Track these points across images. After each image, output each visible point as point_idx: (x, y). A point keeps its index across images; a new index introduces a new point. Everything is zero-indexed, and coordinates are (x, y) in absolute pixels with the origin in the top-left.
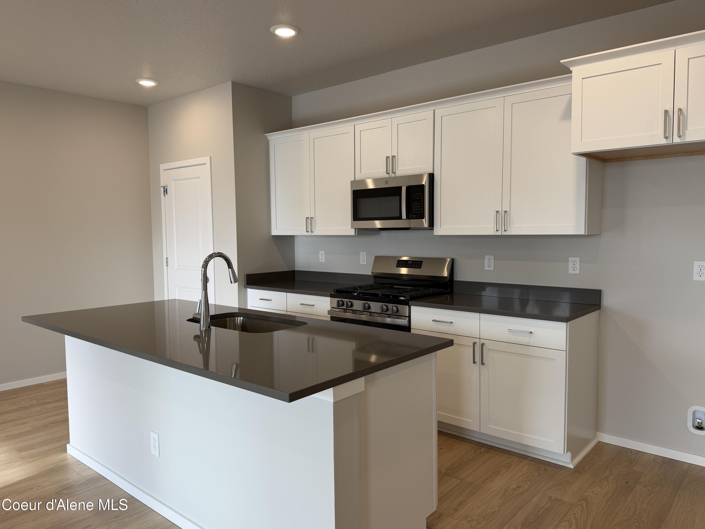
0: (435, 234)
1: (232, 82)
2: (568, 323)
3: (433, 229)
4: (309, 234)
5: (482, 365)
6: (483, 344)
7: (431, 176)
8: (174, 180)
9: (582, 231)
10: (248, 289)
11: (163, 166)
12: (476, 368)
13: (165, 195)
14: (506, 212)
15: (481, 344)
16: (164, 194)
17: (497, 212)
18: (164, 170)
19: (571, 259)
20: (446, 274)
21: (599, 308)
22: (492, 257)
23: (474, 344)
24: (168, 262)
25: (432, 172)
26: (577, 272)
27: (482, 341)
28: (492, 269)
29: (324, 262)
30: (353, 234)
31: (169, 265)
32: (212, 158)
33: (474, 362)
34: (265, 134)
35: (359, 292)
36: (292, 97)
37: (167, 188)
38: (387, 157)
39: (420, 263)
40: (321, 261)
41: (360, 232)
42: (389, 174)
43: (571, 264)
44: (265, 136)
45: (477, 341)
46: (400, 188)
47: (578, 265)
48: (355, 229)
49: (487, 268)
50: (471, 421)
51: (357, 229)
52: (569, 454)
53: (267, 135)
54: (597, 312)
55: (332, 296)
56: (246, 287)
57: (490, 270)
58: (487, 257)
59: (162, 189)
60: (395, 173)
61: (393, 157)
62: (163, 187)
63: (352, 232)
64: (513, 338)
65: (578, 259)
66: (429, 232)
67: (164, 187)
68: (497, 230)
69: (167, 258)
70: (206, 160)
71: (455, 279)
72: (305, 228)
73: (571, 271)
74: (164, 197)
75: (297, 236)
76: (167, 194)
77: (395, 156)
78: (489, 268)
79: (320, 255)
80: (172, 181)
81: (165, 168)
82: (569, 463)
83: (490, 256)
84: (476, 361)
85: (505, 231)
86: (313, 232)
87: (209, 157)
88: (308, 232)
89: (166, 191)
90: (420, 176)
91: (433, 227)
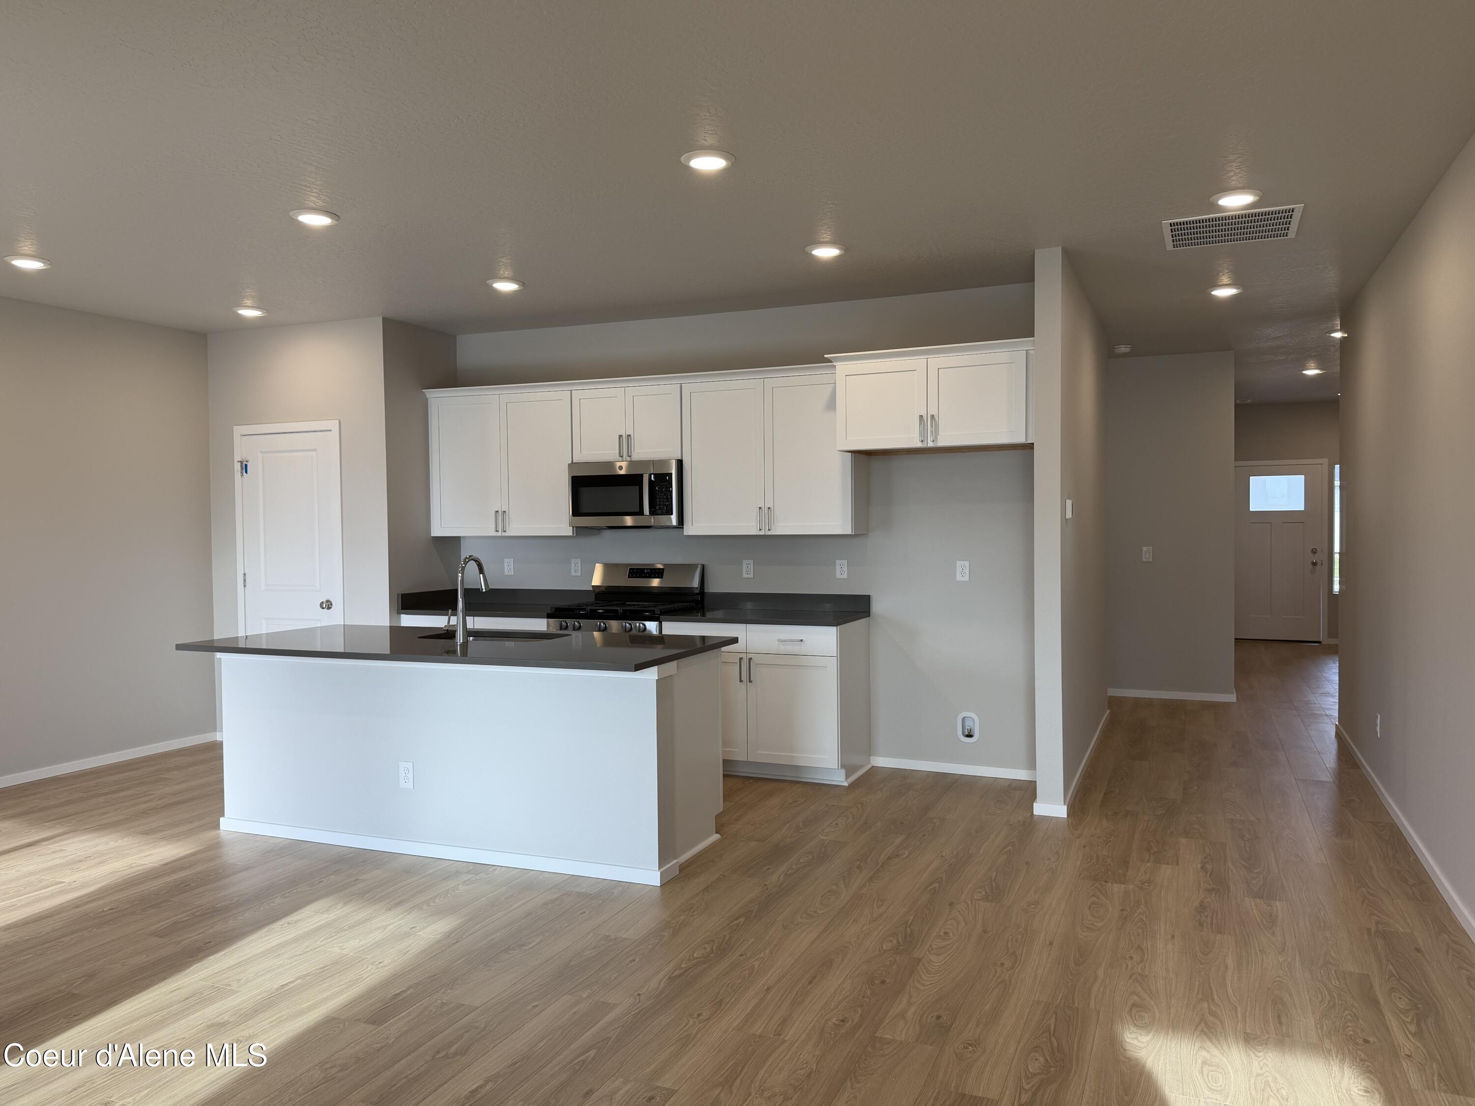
0: (685, 534)
1: (383, 318)
2: (838, 627)
3: (683, 528)
4: (499, 534)
5: (749, 682)
6: (750, 659)
7: (680, 463)
8: (261, 452)
9: (849, 531)
10: (402, 615)
11: (238, 430)
12: (742, 687)
13: (242, 475)
14: (769, 508)
15: (749, 659)
16: (242, 473)
17: (760, 508)
18: (241, 435)
19: (838, 562)
20: (696, 583)
21: (869, 616)
22: (751, 562)
23: (741, 659)
24: (247, 580)
25: (680, 458)
26: (845, 576)
27: (750, 656)
28: (751, 576)
29: (512, 575)
30: (571, 534)
31: (247, 586)
32: (342, 423)
33: (741, 681)
34: (423, 390)
35: (590, 609)
36: (457, 337)
37: (246, 463)
38: (620, 436)
39: (661, 571)
40: (506, 573)
41: (579, 531)
42: (622, 457)
43: (838, 568)
44: (424, 392)
45: (742, 655)
46: (641, 476)
47: (845, 569)
48: (573, 527)
49: (745, 576)
50: (737, 750)
51: (576, 527)
52: (843, 772)
53: (426, 392)
54: (867, 618)
55: (549, 616)
56: (399, 613)
57: (749, 577)
58: (745, 562)
59: (237, 467)
60: (630, 456)
61: (629, 436)
62: (239, 463)
63: (569, 532)
64: (783, 649)
65: (845, 562)
66: (675, 532)
67: (241, 462)
68: (760, 530)
69: (245, 574)
70: (334, 425)
71: (706, 591)
72: (494, 526)
73: (838, 576)
74: (241, 479)
75: (464, 537)
76: (246, 472)
77: (630, 435)
78: (748, 575)
79: (506, 565)
80: (259, 453)
81: (243, 434)
82: (843, 782)
83: (749, 561)
84: (742, 679)
85: (769, 530)
86: (505, 531)
87: (338, 421)
88: (498, 531)
89: (245, 468)
90: (665, 462)
91: (683, 525)
